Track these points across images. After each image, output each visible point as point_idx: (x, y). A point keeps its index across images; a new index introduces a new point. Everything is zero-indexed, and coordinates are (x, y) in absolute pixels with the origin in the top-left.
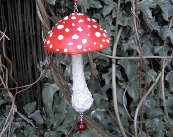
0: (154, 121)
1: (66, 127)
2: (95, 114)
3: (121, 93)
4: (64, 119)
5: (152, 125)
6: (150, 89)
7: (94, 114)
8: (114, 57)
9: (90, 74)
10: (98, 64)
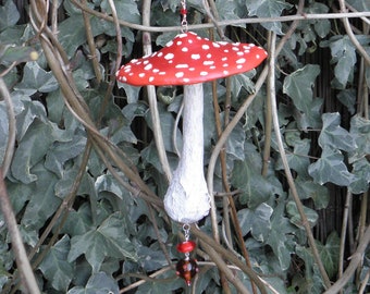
0: (261, 213)
1: (33, 223)
2: (106, 184)
3: (169, 125)
4: (27, 202)
5: (254, 226)
6: (243, 110)
7: (102, 185)
8: (146, 27)
9: (87, 76)
10: (104, 52)
